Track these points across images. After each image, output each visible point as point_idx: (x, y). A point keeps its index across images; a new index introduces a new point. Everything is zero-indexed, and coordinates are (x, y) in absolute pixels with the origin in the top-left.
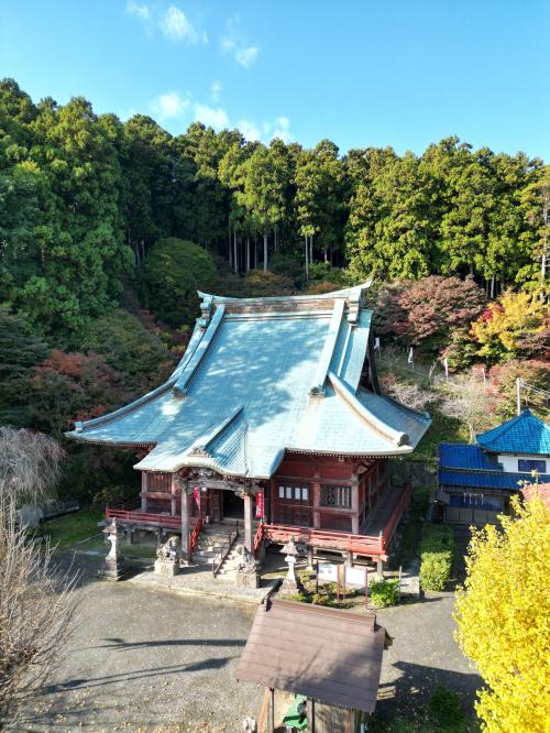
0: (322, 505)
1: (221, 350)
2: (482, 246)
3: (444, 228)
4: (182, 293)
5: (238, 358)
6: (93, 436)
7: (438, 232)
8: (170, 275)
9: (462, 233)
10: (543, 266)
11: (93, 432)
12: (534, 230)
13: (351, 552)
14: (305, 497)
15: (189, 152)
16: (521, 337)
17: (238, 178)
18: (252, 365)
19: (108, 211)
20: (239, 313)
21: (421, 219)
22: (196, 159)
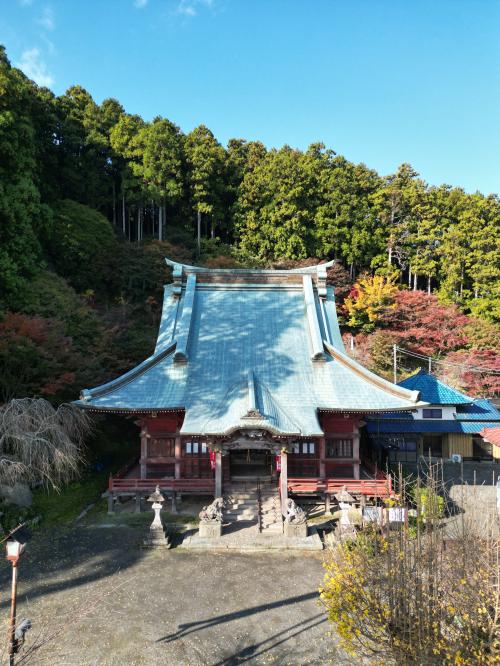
0: (327, 457)
1: (203, 316)
2: (348, 237)
3: (319, 218)
4: (87, 257)
5: (225, 325)
6: (105, 402)
7: (313, 221)
8: (74, 237)
9: (333, 224)
10: (390, 256)
11: (103, 399)
12: (384, 227)
13: (365, 495)
14: (312, 451)
15: (75, 115)
16: (381, 312)
17: (133, 149)
18: (240, 331)
19: (27, 166)
20: (210, 282)
21: (302, 210)
22: (85, 122)
